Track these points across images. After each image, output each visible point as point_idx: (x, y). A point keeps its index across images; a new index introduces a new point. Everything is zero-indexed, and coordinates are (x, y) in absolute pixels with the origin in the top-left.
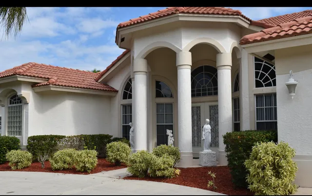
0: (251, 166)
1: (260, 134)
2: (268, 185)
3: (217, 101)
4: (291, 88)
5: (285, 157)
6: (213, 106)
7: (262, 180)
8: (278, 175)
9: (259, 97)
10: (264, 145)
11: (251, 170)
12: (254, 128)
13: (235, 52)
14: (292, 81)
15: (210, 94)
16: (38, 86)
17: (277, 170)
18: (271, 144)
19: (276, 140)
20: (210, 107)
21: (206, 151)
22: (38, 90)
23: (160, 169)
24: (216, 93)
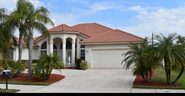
0: (81, 64)
1: (82, 59)
2: (83, 67)
4: (88, 51)
5: (86, 63)
7: (83, 66)
8: (85, 66)
9: (81, 50)
10: (83, 61)
11: (81, 65)
12: (80, 58)
13: (76, 39)
14: (88, 50)
15: (70, 48)
17: (85, 65)
18: (84, 61)
19: (85, 60)
20: (68, 52)
21: (69, 63)
23: (62, 66)
24: (71, 48)
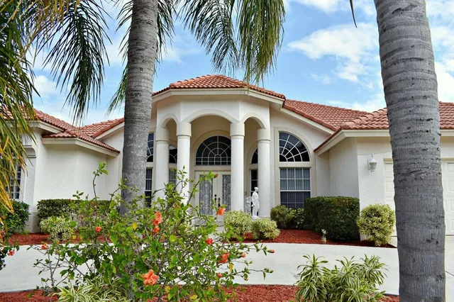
3: (230, 171)
4: (373, 166)
6: (226, 176)
9: (282, 170)
16: (54, 137)
20: (223, 176)
22: (48, 141)
